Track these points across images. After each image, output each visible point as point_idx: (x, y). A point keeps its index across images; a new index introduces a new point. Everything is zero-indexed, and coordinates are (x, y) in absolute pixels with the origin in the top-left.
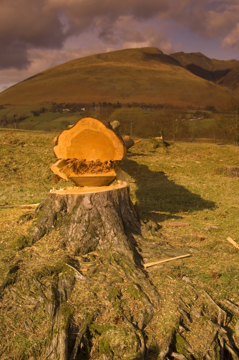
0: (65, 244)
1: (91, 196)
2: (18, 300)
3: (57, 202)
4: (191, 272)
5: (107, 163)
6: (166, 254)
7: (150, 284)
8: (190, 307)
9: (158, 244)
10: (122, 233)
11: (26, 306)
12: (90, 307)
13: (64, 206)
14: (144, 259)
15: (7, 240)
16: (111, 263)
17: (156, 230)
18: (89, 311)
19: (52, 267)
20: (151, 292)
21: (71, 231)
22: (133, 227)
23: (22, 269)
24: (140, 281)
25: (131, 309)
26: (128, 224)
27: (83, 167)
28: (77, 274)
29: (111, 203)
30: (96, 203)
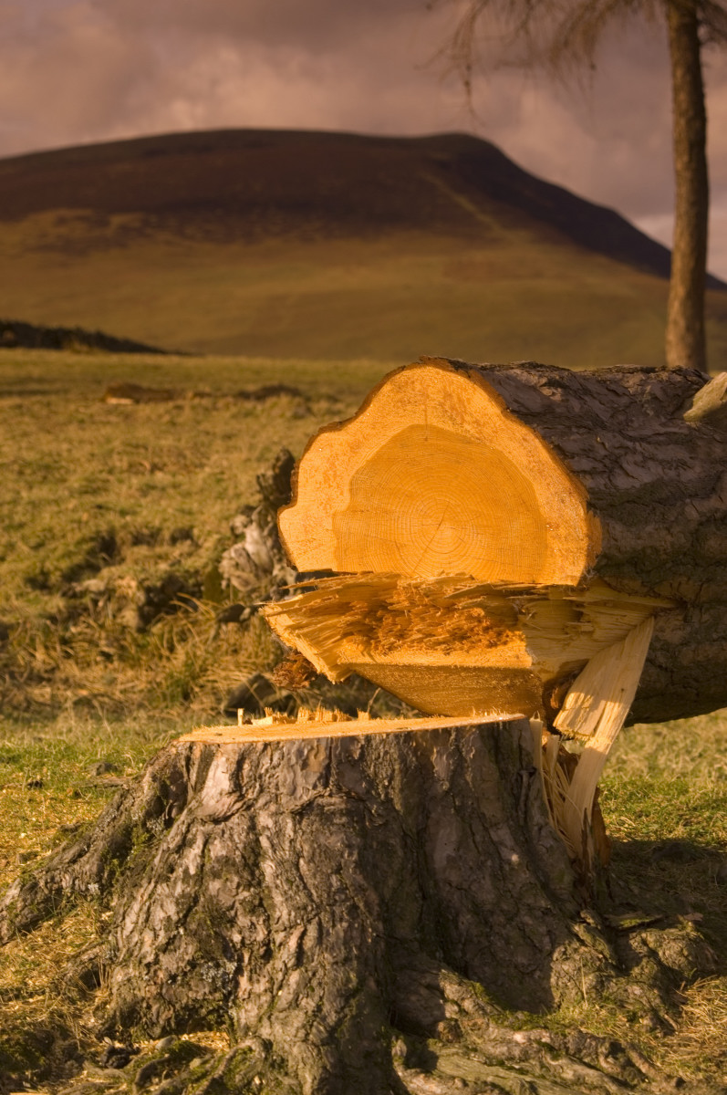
0: (97, 974)
1: (242, 757)
3: (149, 775)
9: (545, 1045)
21: (134, 918)
26: (466, 919)
29: (333, 800)
30: (261, 791)
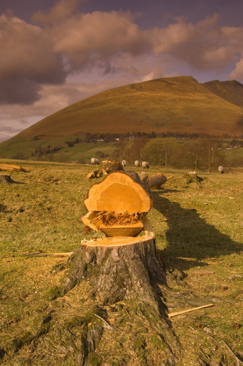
0: (94, 294)
1: (119, 249)
2: (51, 349)
3: (87, 254)
4: (213, 323)
5: (134, 215)
6: (189, 304)
7: (172, 335)
8: (210, 358)
9: (183, 294)
10: (148, 284)
11: (58, 355)
12: (116, 356)
13: (94, 257)
14: (169, 309)
15: (41, 290)
16: (137, 313)
17: (181, 279)
18: (115, 360)
19: (82, 317)
20: (173, 342)
21: (100, 282)
22: (159, 277)
23: (54, 319)
24: (164, 331)
25: (154, 359)
26: (154, 274)
27: (112, 219)
28: (105, 324)
29: (137, 255)
30: (123, 255)
